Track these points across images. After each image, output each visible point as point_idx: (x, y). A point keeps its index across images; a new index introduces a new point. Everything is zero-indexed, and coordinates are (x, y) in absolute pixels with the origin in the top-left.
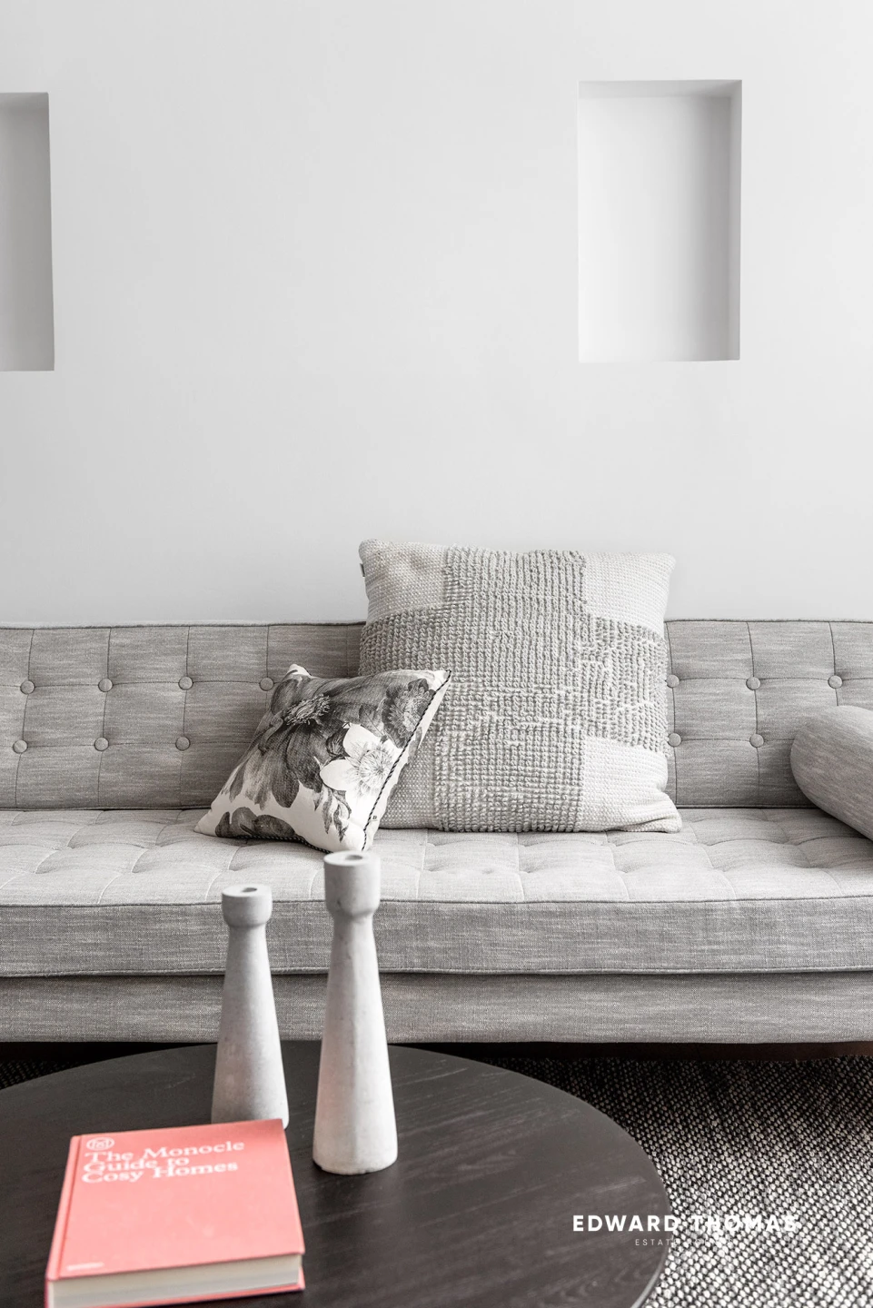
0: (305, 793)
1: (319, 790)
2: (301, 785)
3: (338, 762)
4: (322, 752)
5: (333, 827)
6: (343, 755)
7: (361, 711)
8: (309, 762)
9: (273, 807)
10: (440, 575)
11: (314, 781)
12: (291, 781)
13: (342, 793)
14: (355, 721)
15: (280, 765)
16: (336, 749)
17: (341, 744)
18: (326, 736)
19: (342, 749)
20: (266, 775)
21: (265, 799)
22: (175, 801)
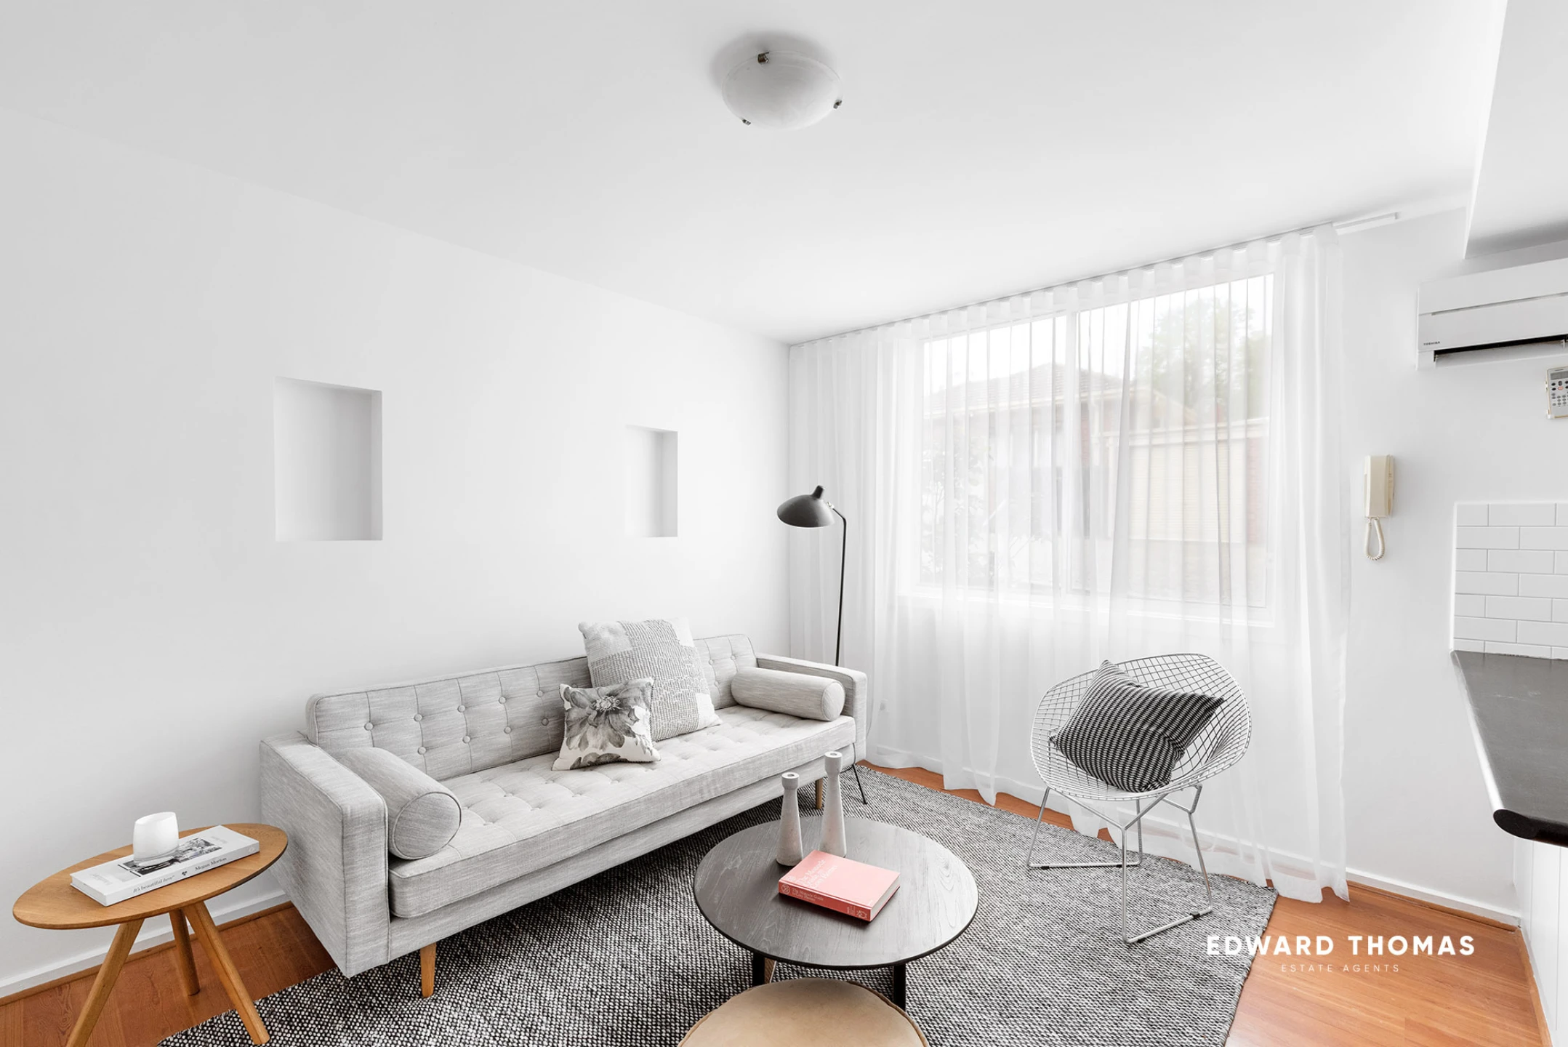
0: (628, 739)
1: (634, 737)
2: (625, 737)
3: (637, 723)
4: (628, 720)
5: (647, 751)
6: (637, 720)
7: (635, 699)
8: (625, 726)
9: (612, 749)
10: (625, 636)
11: (629, 732)
12: (619, 736)
13: (644, 736)
14: (634, 705)
15: (610, 730)
16: (633, 718)
17: (634, 715)
18: (627, 713)
19: (636, 718)
20: (604, 736)
21: (606, 746)
22: (510, 759)
